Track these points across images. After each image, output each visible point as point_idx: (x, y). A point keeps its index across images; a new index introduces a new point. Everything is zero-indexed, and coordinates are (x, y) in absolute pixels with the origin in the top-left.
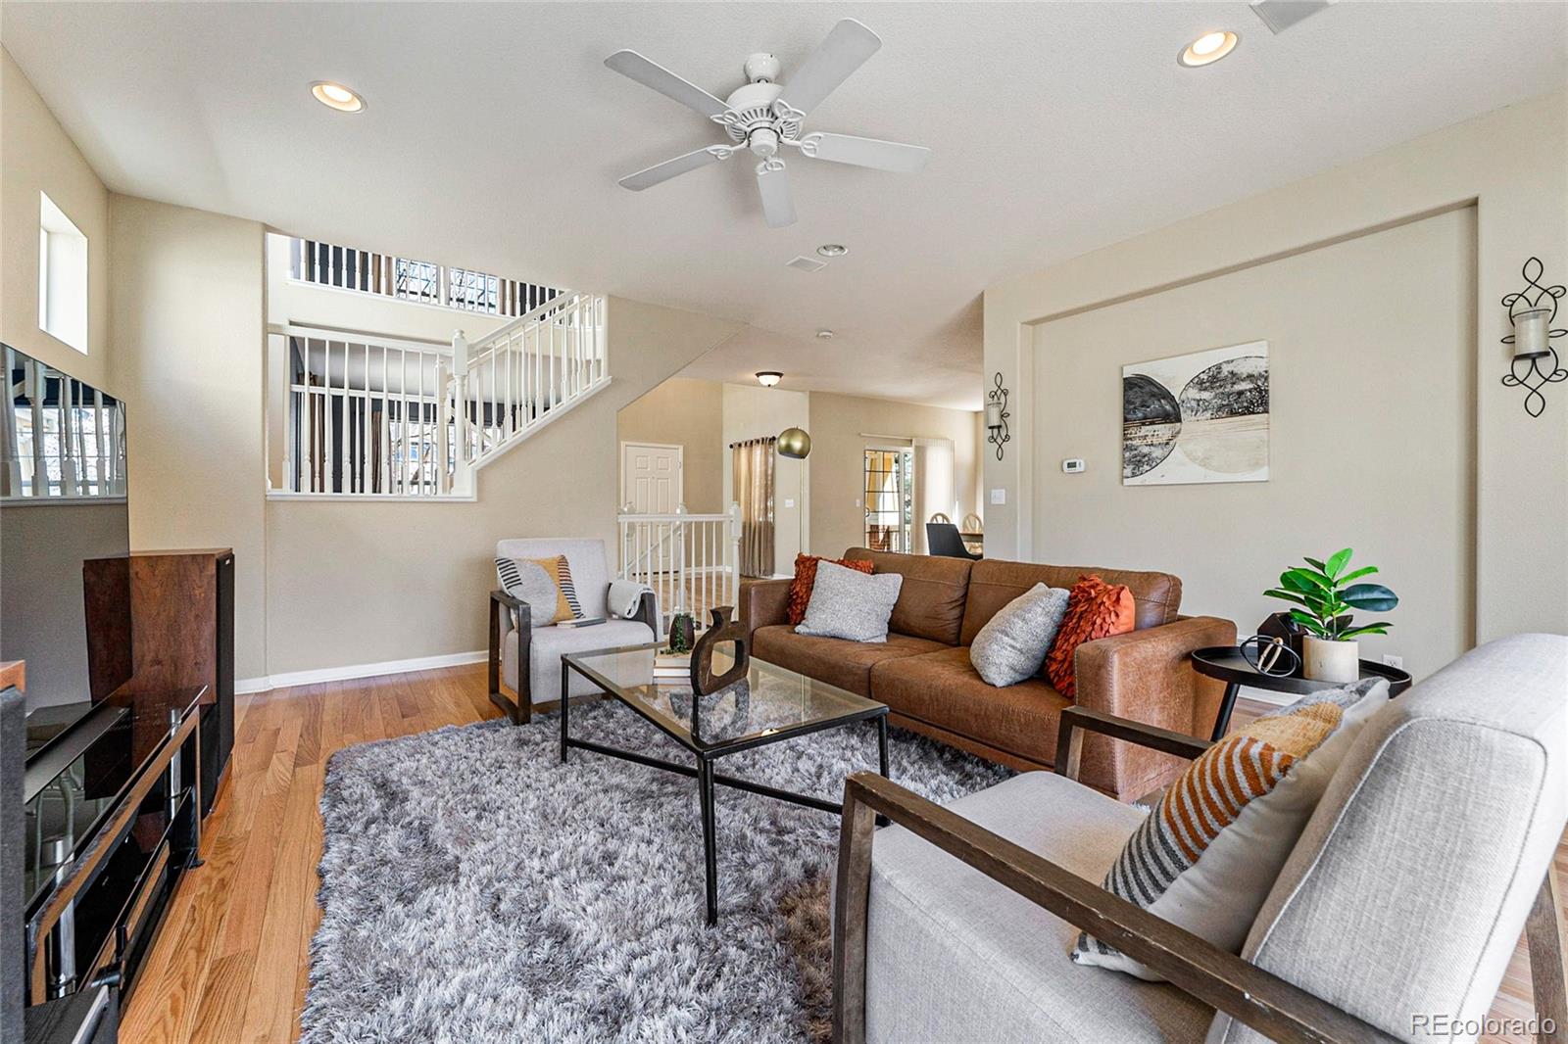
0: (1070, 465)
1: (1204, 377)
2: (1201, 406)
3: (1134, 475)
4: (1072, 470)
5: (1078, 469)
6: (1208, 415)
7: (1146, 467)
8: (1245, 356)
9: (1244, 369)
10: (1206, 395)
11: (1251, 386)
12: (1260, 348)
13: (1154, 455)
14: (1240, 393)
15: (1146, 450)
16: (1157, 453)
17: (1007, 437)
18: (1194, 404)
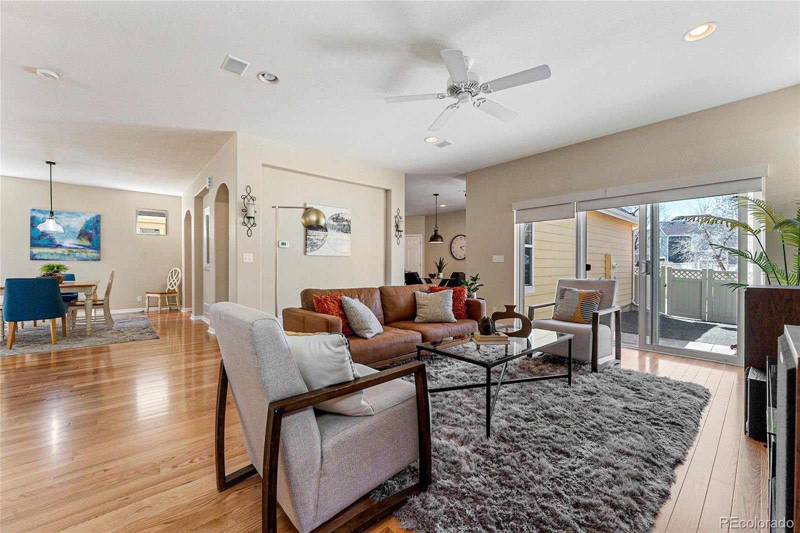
0: (282, 244)
1: (334, 216)
2: (333, 228)
3: (311, 251)
4: (284, 246)
5: (287, 246)
6: (336, 230)
7: (316, 248)
8: (346, 214)
9: (345, 218)
10: (335, 224)
11: (347, 224)
12: (349, 211)
13: (318, 244)
14: (344, 225)
15: (315, 241)
16: (319, 243)
17: (254, 225)
18: (332, 226)
